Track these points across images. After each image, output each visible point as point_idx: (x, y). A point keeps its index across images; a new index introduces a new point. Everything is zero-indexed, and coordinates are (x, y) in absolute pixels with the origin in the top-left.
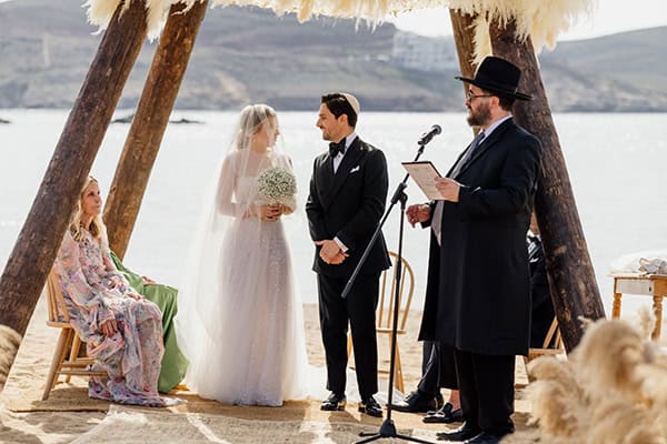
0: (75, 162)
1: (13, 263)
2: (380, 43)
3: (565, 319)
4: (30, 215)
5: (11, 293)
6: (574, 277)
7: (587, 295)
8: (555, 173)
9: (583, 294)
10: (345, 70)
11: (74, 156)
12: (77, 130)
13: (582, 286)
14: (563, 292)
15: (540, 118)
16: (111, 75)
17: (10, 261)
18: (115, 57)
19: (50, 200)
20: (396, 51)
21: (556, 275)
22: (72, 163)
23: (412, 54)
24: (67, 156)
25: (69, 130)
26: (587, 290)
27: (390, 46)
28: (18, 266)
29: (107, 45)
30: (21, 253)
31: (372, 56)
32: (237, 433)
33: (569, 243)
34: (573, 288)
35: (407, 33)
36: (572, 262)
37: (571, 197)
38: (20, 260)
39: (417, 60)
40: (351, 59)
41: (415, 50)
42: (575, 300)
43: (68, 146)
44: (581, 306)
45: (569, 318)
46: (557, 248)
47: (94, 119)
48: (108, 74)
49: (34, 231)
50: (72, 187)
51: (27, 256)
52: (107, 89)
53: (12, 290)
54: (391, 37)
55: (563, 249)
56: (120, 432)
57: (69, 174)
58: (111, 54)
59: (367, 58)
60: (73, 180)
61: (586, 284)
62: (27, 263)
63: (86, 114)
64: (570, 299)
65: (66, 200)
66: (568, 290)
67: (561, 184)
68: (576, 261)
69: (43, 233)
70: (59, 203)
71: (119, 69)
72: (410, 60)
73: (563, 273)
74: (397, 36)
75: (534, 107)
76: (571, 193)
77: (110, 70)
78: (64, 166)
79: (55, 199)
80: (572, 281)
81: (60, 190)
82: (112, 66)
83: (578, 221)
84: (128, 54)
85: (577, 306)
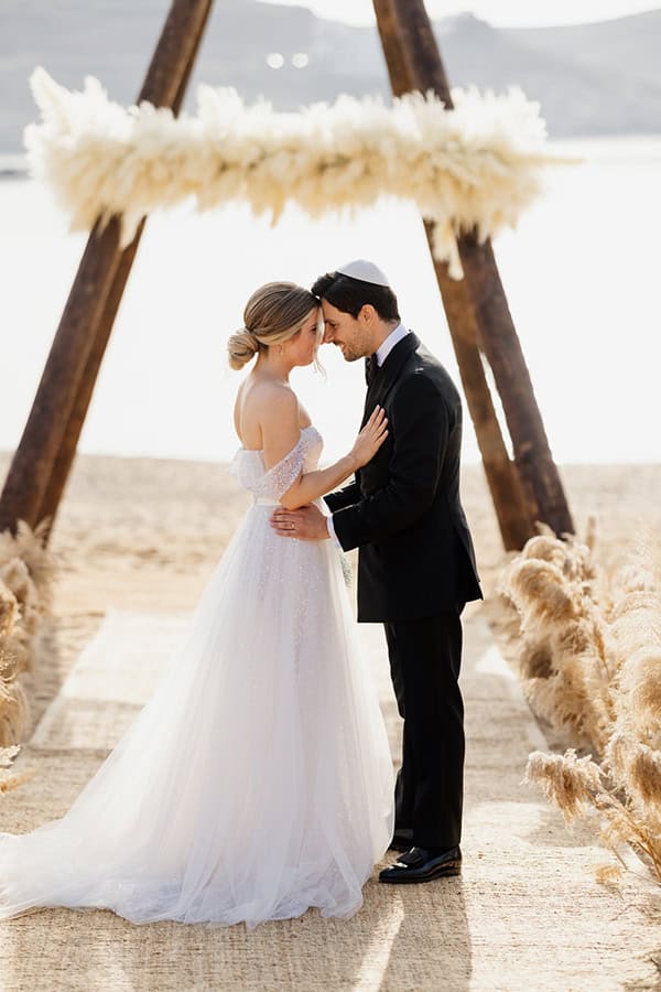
6: (540, 471)
7: (553, 488)
9: (548, 487)
13: (547, 479)
16: (93, 290)
18: (96, 273)
34: (539, 482)
36: (537, 457)
42: (542, 492)
44: (546, 497)
48: (90, 291)
55: (528, 446)
58: (92, 271)
66: (535, 483)
68: (540, 457)
73: (530, 468)
77: (92, 286)
80: (539, 475)
82: (95, 282)
84: (107, 270)
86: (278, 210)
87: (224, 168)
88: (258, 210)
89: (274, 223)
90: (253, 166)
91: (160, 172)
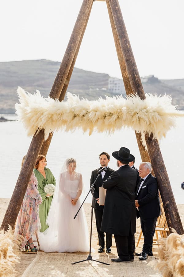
0: (25, 181)
1: (9, 211)
2: (103, 83)
3: (169, 223)
4: (12, 196)
5: (8, 220)
6: (171, 210)
7: (175, 215)
8: (165, 179)
10: (88, 94)
11: (25, 178)
12: (25, 171)
13: (174, 213)
14: (169, 215)
15: (160, 163)
17: (7, 210)
18: (35, 148)
19: (18, 192)
20: (110, 86)
21: (166, 210)
22: (24, 181)
23: (116, 87)
24: (23, 179)
25: (23, 170)
26: (175, 214)
27: (107, 84)
28: (10, 212)
29: (33, 144)
30: (11, 208)
31: (99, 89)
32: (75, 259)
33: (170, 200)
34: (171, 214)
35: (114, 78)
36: (171, 206)
37: (170, 186)
38: (10, 210)
39: (119, 89)
40: (91, 90)
41: (118, 85)
42: (172, 217)
43: (23, 176)
44: (174, 219)
45: (170, 222)
46: (166, 202)
47: (30, 167)
48: (33, 153)
49: (14, 201)
50: (25, 188)
52: (33, 158)
53: (8, 219)
54: (108, 80)
55: (168, 202)
56: (42, 260)
57: (23, 184)
59: (98, 89)
60: (25, 186)
61: (175, 212)
62: (13, 211)
63: (28, 166)
64: (170, 217)
65: (23, 192)
66: (170, 214)
67: (167, 183)
68: (172, 206)
69: (17, 202)
70: (21, 193)
71: (36, 152)
72: (116, 90)
73: (168, 209)
74: (110, 79)
75: (158, 160)
76: (170, 185)
77: (34, 152)
78: (22, 182)
79: (20, 192)
80: (171, 211)
81: (21, 189)
82: (35, 151)
85: (173, 219)
86: (91, 130)
87: (75, 116)
88: (85, 130)
89: (90, 134)
90: (84, 116)
91: (55, 117)
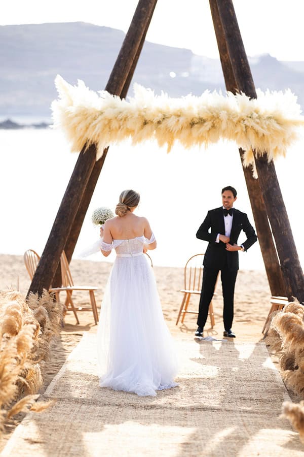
5: (40, 282)
6: (293, 272)
7: (299, 280)
8: (284, 224)
9: (297, 280)
11: (66, 218)
12: (67, 206)
13: (297, 276)
14: (288, 279)
15: (277, 199)
16: (81, 180)
18: (83, 172)
21: (285, 271)
22: (64, 222)
24: (63, 218)
25: (63, 206)
26: (299, 278)
33: (290, 257)
34: (292, 277)
35: (201, 57)
36: (292, 265)
37: (292, 236)
38: (43, 267)
42: (293, 282)
43: (62, 214)
44: (296, 285)
45: (291, 290)
46: (285, 259)
47: (74, 201)
48: (80, 180)
49: (49, 253)
50: (66, 233)
51: (46, 265)
52: (79, 187)
54: (190, 59)
55: (287, 260)
57: (63, 227)
58: (81, 171)
60: (65, 230)
61: (298, 275)
62: (46, 268)
63: (70, 199)
64: (291, 282)
65: (62, 239)
66: (290, 278)
67: (287, 230)
69: (53, 254)
71: (84, 178)
73: (288, 270)
75: (274, 194)
77: (80, 178)
80: (292, 274)
82: (82, 176)
83: (294, 247)
84: (88, 170)
85: (294, 285)
87: (145, 123)
90: (159, 122)
91: (115, 124)
